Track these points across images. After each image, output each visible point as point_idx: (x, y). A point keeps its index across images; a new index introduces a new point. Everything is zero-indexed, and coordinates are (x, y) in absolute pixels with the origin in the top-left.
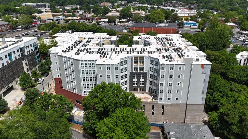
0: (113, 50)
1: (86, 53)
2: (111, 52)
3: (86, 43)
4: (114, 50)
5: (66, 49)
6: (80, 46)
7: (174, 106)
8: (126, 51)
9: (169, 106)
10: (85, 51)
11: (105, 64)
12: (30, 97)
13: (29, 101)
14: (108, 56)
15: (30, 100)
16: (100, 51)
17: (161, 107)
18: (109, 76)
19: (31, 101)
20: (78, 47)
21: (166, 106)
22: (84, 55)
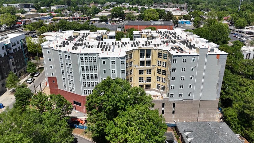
0: (114, 44)
1: (84, 47)
2: (113, 46)
3: (82, 38)
4: (116, 44)
5: (61, 43)
6: (76, 41)
7: (186, 103)
8: (128, 44)
9: (181, 103)
10: (83, 46)
11: (109, 58)
12: (21, 98)
13: (20, 103)
14: (111, 50)
15: (21, 101)
16: (100, 45)
17: (171, 105)
18: (114, 72)
19: (23, 102)
20: (74, 42)
21: (178, 103)
22: (83, 49)
